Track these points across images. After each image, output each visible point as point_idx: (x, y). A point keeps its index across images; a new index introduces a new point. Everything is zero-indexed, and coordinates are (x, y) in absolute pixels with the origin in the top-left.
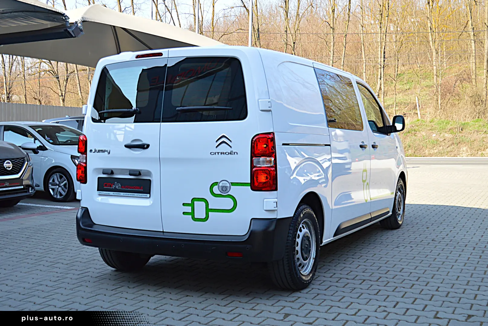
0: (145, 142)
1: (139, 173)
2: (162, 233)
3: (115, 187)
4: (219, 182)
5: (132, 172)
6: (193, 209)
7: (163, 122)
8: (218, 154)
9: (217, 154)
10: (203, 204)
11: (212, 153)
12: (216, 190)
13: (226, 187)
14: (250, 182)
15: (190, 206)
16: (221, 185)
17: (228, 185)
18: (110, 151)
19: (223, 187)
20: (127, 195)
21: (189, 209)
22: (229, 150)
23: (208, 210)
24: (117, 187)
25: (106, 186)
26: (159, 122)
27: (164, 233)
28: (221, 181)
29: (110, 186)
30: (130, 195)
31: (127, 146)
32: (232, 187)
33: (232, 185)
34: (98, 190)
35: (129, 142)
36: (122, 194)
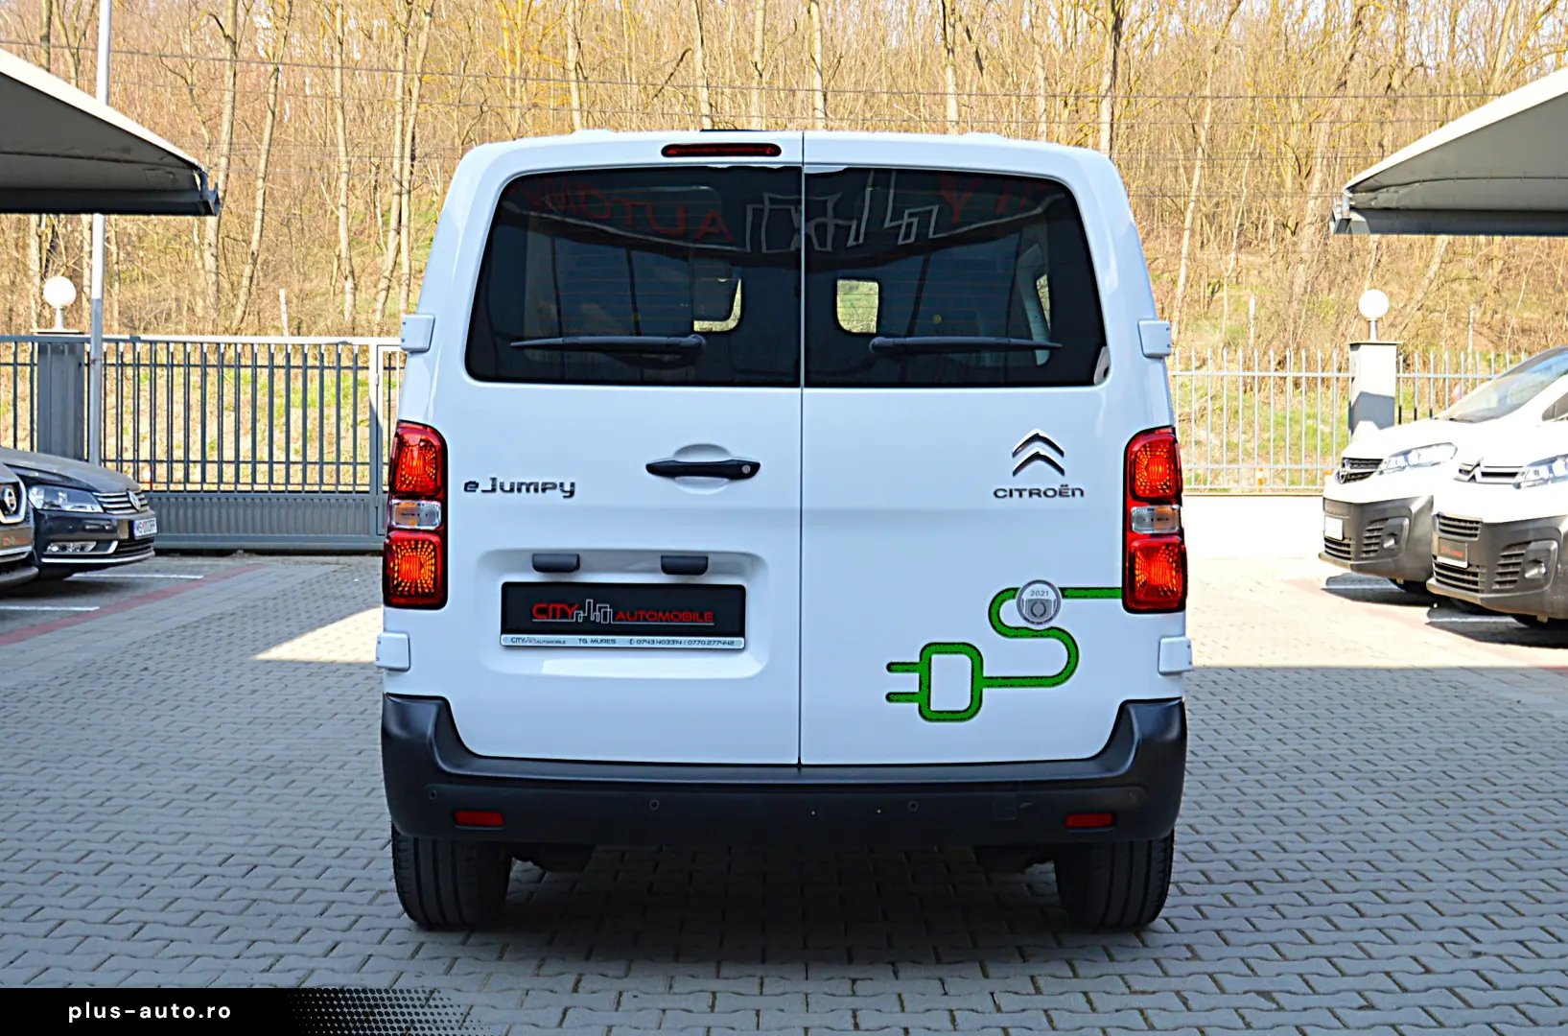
0: (738, 453)
1: (697, 564)
2: (795, 770)
3: (586, 619)
4: (1021, 585)
5: (672, 563)
6: (925, 684)
7: (808, 385)
8: (1021, 495)
9: (1016, 494)
10: (965, 661)
11: (1000, 494)
12: (1010, 613)
13: (1044, 603)
14: (1120, 585)
15: (914, 671)
16: (1026, 596)
17: (1052, 596)
18: (572, 485)
19: (1033, 603)
20: (646, 645)
21: (910, 682)
22: (1055, 481)
23: (979, 681)
24: (597, 616)
25: (543, 612)
26: (795, 384)
27: (803, 770)
28: (1030, 584)
29: (565, 615)
30: (660, 642)
31: (653, 469)
32: (1064, 601)
33: (1064, 596)
34: (504, 631)
35: (665, 454)
36: (622, 640)
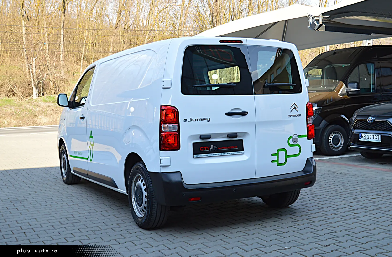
0: (243, 110)
1: (235, 135)
2: (254, 179)
3: (212, 150)
4: (292, 135)
5: (230, 135)
6: (278, 158)
7: (255, 94)
8: (292, 116)
11: (289, 116)
12: (291, 142)
13: (296, 139)
14: (306, 134)
15: (276, 155)
16: (293, 138)
17: (297, 137)
18: (209, 119)
19: (294, 139)
20: (225, 155)
21: (275, 158)
22: (296, 113)
23: (287, 156)
24: (214, 149)
25: (202, 149)
26: (253, 94)
27: (256, 179)
28: (294, 135)
29: (207, 149)
30: (227, 154)
31: (227, 114)
32: (299, 138)
33: (299, 137)
34: (194, 154)
35: (229, 111)
36: (220, 154)
